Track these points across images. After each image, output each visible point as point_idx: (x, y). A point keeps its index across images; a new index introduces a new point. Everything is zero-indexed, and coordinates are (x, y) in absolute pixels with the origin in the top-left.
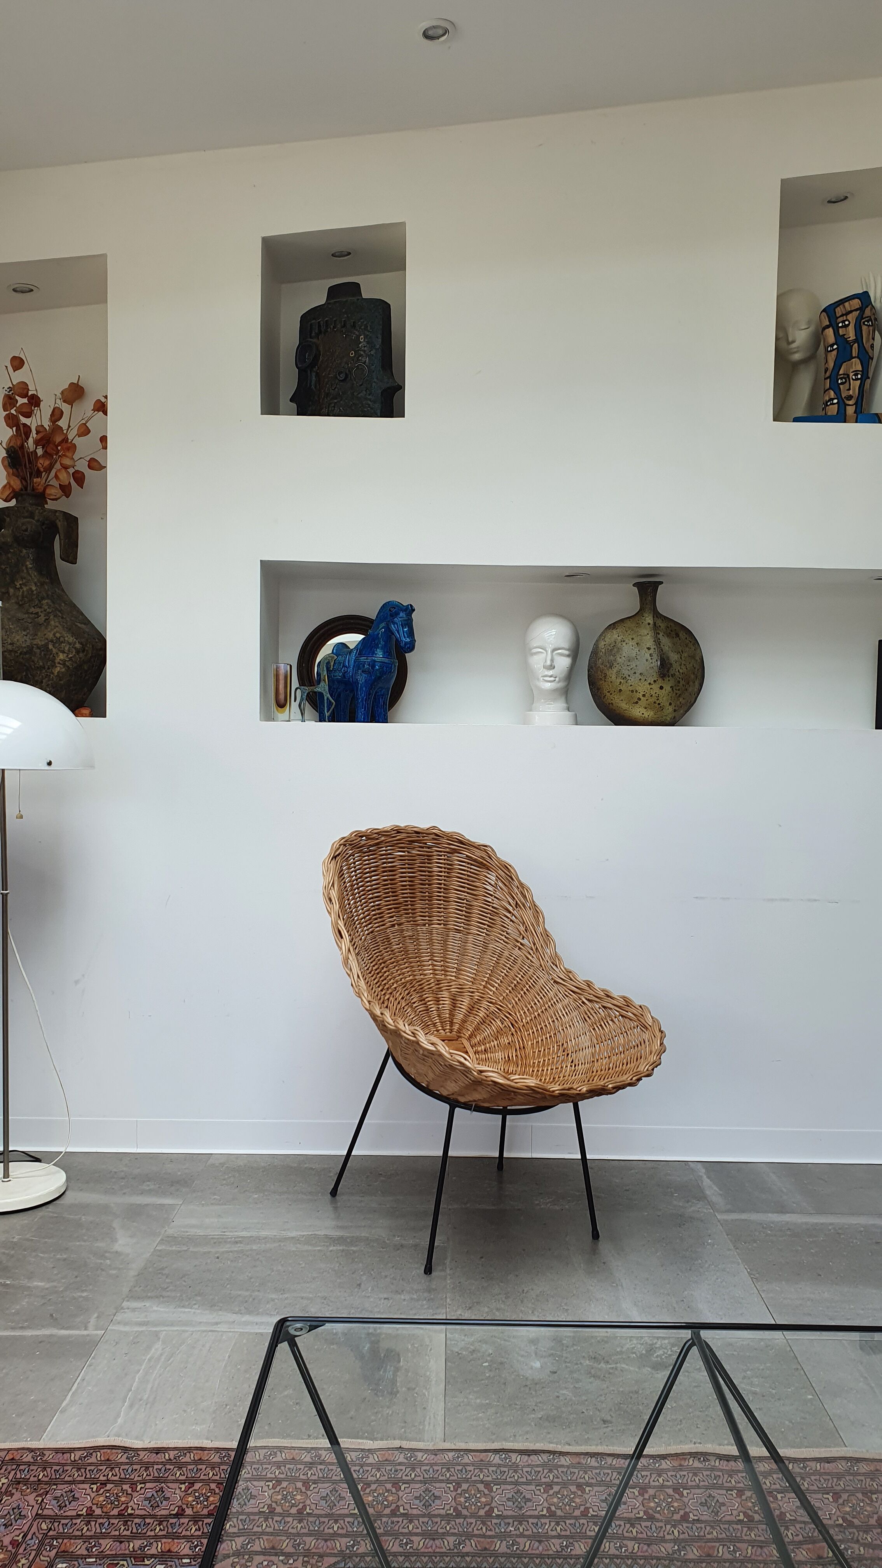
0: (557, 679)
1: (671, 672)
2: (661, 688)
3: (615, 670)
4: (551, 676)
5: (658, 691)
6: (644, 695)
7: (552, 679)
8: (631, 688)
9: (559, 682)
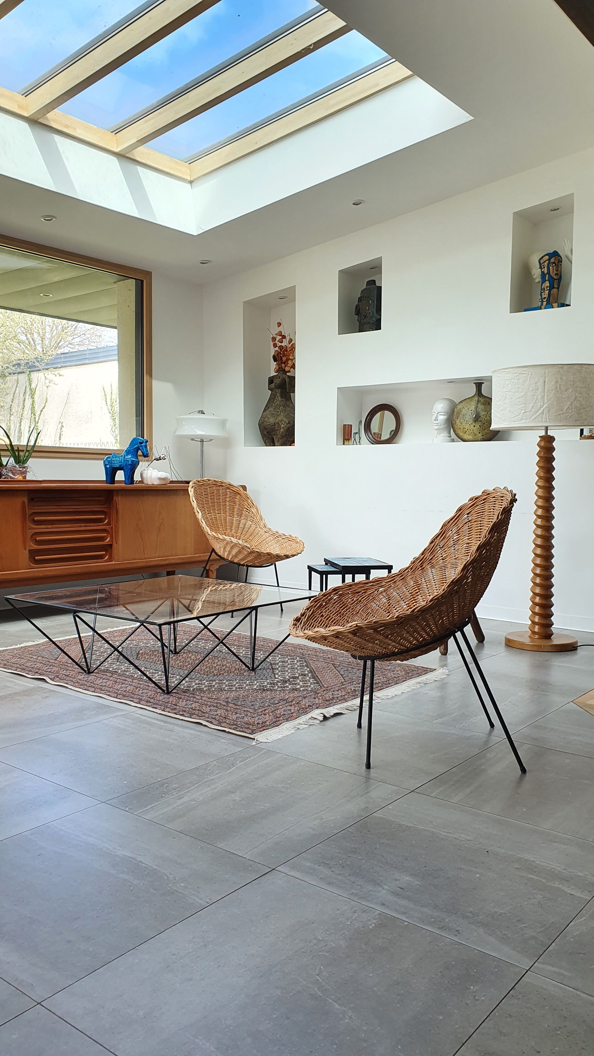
0: (439, 425)
1: (480, 419)
2: (474, 426)
3: (459, 420)
4: (436, 424)
5: (473, 428)
6: (468, 430)
7: (437, 425)
8: (463, 427)
9: (440, 426)
